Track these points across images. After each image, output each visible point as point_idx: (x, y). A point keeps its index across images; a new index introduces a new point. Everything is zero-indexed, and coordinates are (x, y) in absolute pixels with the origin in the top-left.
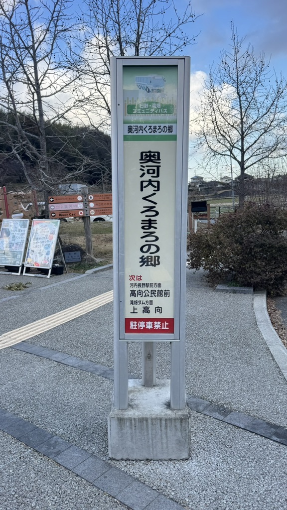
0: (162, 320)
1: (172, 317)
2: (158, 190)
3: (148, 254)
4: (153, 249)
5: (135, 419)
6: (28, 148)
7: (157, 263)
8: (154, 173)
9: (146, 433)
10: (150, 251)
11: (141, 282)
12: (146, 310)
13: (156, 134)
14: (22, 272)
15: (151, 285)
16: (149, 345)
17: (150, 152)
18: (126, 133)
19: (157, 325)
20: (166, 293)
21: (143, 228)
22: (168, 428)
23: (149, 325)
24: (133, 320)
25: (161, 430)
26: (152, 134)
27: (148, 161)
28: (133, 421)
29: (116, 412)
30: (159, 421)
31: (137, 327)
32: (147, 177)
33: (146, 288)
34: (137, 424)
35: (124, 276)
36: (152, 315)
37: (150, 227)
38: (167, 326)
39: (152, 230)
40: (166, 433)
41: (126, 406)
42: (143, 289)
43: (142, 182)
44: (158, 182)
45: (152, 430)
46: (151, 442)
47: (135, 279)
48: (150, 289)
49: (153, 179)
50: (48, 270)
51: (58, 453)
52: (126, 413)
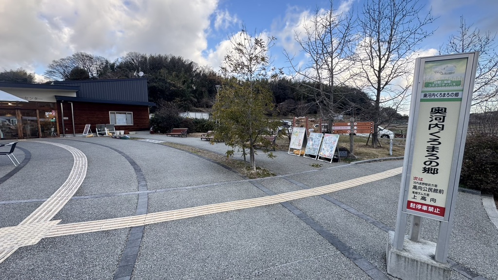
0: (435, 207)
1: (444, 207)
2: (443, 129)
3: (430, 166)
4: (434, 164)
5: (408, 258)
6: (325, 100)
7: (436, 172)
8: (440, 119)
9: (415, 269)
10: (432, 165)
11: (422, 182)
12: (423, 198)
13: (445, 97)
14: (317, 158)
15: (429, 185)
16: (417, 218)
17: (439, 108)
18: (422, 98)
19: (431, 209)
20: (441, 191)
21: (427, 151)
22: (433, 272)
23: (425, 208)
24: (413, 202)
25: (427, 271)
26: (442, 97)
27: (437, 113)
28: (407, 259)
29: (395, 250)
30: (426, 265)
31: (415, 207)
32: (435, 122)
33: (425, 186)
34: (410, 262)
35: (410, 177)
36: (428, 202)
37: (433, 151)
38: (439, 211)
39: (434, 153)
40: (431, 274)
41: (402, 249)
42: (423, 186)
43: (430, 125)
44: (443, 125)
45: (420, 268)
46: (418, 275)
47: (418, 179)
48: (428, 187)
49: (439, 123)
50: (331, 159)
51: (355, 259)
52: (402, 253)
